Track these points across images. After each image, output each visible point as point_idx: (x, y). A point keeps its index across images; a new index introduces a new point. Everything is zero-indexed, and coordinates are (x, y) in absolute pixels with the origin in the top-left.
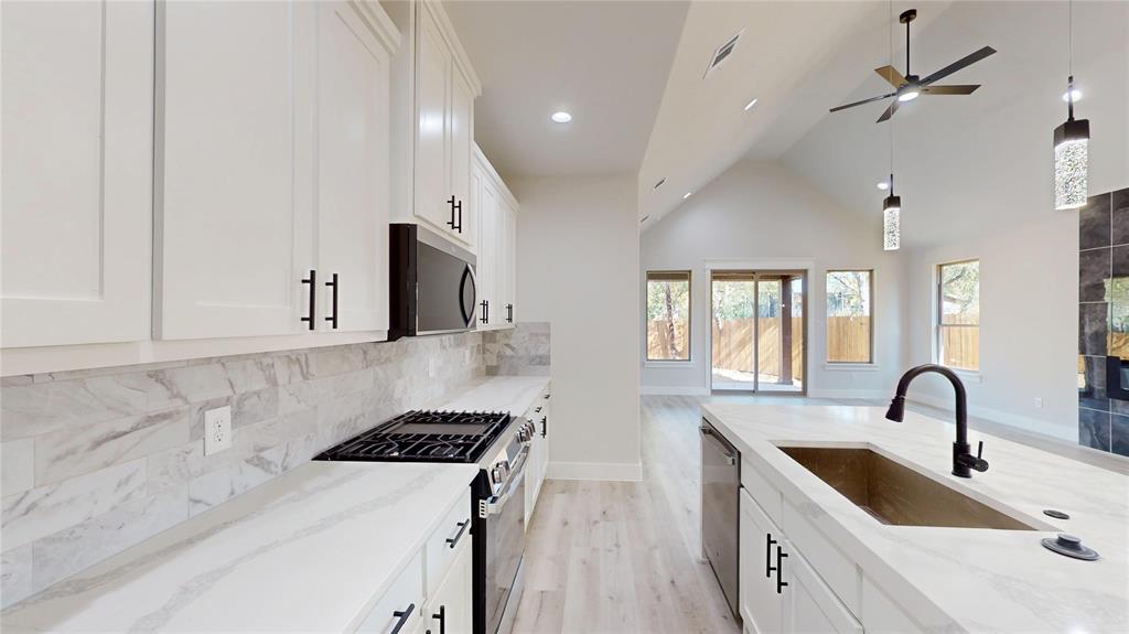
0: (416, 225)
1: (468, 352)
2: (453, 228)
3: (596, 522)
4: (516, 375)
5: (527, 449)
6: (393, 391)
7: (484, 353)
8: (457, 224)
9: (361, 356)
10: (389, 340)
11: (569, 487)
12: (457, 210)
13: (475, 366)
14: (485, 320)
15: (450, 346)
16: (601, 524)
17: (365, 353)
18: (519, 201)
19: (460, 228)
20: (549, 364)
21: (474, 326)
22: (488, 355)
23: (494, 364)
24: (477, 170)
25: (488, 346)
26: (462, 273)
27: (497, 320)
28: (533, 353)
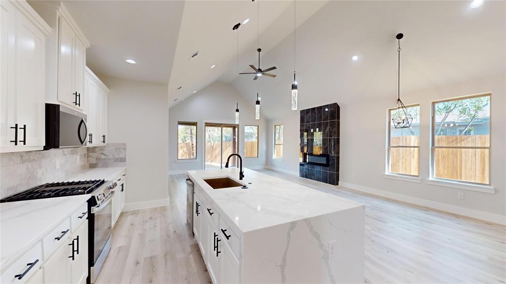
0: (59, 105)
1: (78, 157)
2: (76, 104)
3: (147, 221)
4: (108, 167)
5: (113, 192)
6: (37, 174)
7: (88, 157)
8: (78, 103)
9: (20, 158)
10: (44, 149)
11: (135, 213)
12: (78, 97)
13: (83, 163)
14: (90, 142)
15: (68, 154)
16: (149, 221)
17: (21, 157)
18: (109, 89)
19: (79, 104)
20: (125, 161)
21: (86, 144)
22: (90, 159)
23: (95, 162)
24: (87, 77)
25: (90, 154)
26: (79, 122)
27: (97, 142)
28: (117, 157)
